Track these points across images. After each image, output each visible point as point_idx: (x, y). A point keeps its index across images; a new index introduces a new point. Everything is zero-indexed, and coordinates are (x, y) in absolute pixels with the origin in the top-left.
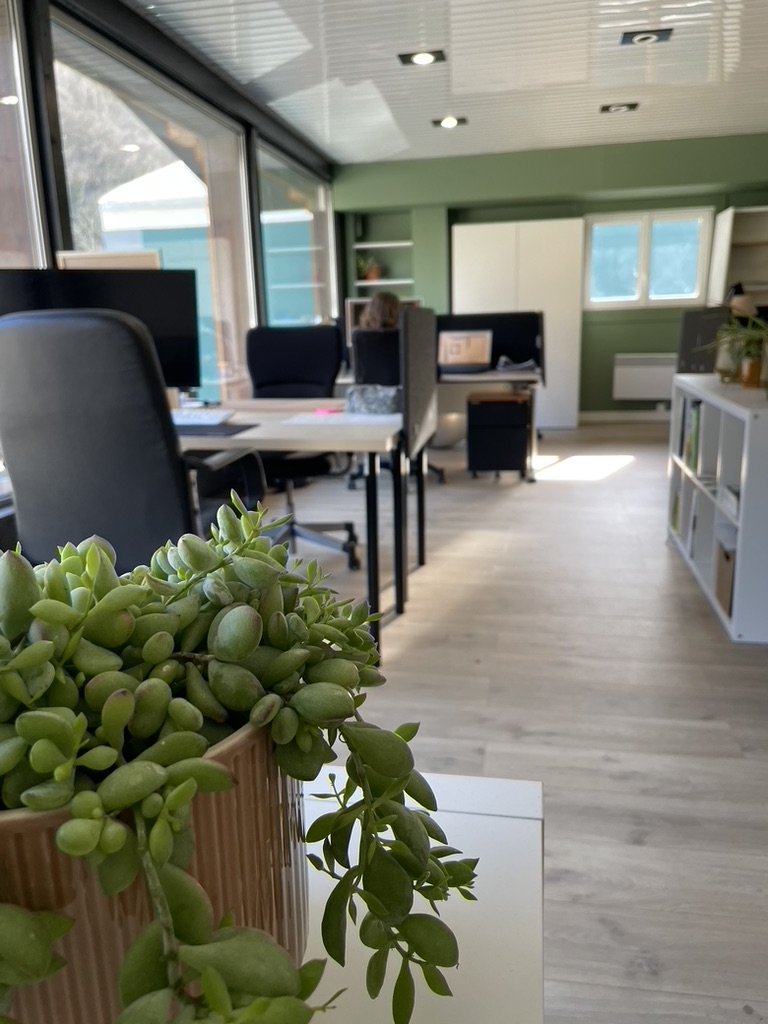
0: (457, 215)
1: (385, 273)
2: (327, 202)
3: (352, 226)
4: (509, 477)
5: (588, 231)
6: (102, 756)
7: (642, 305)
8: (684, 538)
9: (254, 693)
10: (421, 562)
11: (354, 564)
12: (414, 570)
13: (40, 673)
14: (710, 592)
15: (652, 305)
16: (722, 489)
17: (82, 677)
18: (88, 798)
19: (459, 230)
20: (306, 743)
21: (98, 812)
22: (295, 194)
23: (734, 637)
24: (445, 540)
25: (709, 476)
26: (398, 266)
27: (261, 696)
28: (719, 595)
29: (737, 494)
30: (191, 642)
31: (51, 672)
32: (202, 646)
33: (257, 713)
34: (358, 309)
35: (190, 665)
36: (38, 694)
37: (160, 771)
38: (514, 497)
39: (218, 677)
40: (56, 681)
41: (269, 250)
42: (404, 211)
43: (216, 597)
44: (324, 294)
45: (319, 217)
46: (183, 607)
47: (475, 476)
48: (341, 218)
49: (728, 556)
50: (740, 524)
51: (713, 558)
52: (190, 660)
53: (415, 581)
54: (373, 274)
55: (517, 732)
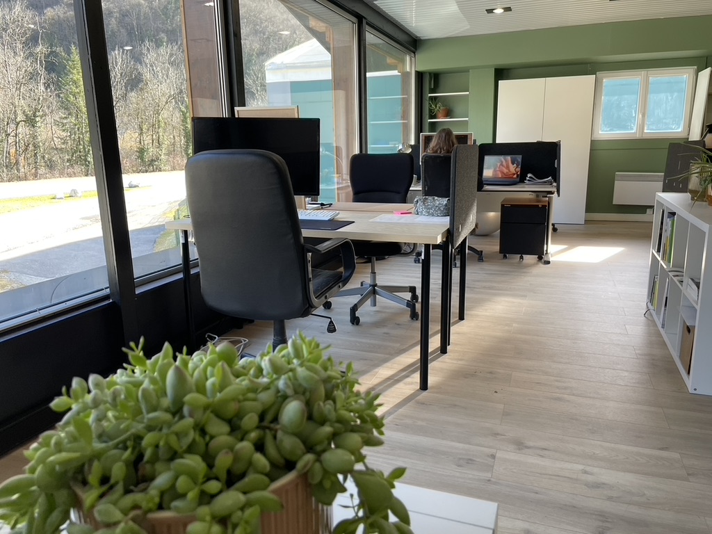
0: (501, 73)
1: (449, 113)
2: (410, 65)
3: (428, 82)
4: (530, 259)
5: (597, 84)
6: (213, 486)
7: (638, 136)
8: (658, 313)
9: (299, 452)
10: (461, 317)
11: (414, 315)
12: (455, 323)
13: (186, 434)
14: (675, 355)
15: (645, 137)
16: (686, 280)
17: (207, 438)
18: (204, 510)
19: (502, 84)
20: (327, 484)
21: (208, 518)
22: (389, 60)
23: (691, 390)
24: (479, 302)
25: (678, 269)
26: (458, 109)
27: (304, 454)
28: (681, 357)
29: (698, 285)
30: (269, 417)
31: (192, 435)
32: (276, 419)
33: (300, 465)
34: (428, 140)
35: (267, 431)
36: (185, 447)
37: (242, 498)
38: (532, 273)
39: (281, 441)
40: (194, 441)
41: (370, 98)
42: (465, 71)
43: (285, 392)
44: (406, 127)
45: (405, 76)
46: (265, 397)
47: (505, 257)
48: (420, 76)
49: (689, 330)
50: (698, 308)
51: (679, 330)
52: (269, 428)
53: (456, 330)
54: (440, 115)
55: (520, 445)
